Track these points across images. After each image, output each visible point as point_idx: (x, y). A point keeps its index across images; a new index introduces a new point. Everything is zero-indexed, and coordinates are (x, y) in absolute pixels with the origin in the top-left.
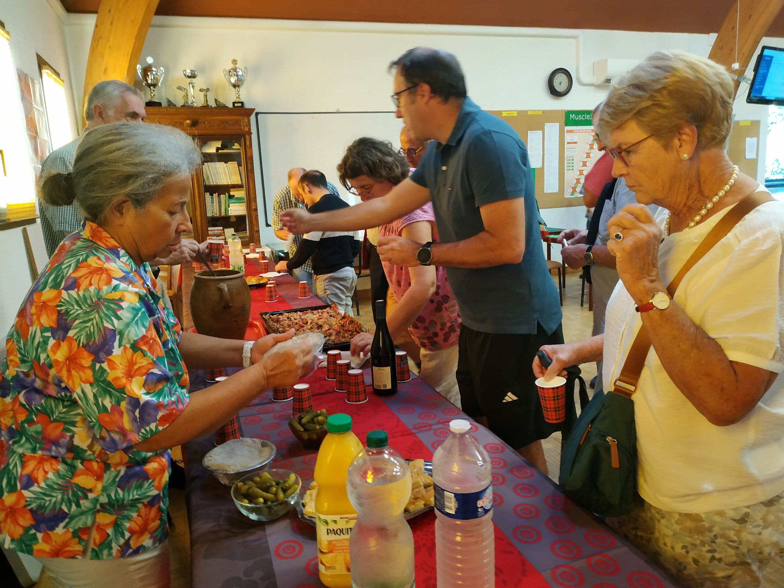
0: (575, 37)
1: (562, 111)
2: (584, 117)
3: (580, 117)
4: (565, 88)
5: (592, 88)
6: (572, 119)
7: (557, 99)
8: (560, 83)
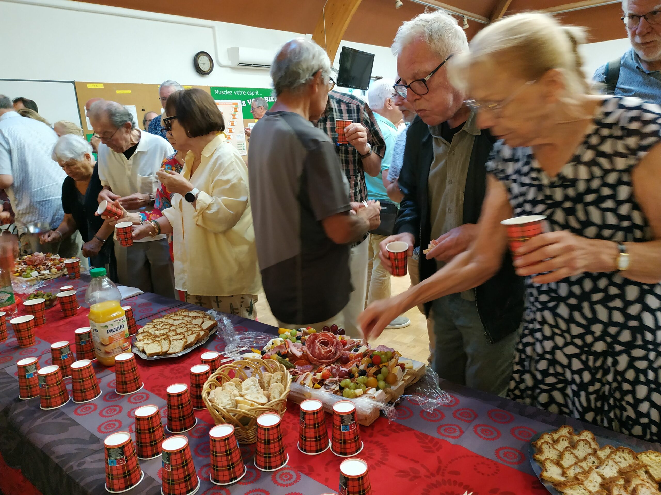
0: (212, 27)
1: (208, 86)
2: (225, 93)
3: (223, 93)
4: (209, 68)
5: (229, 69)
6: (217, 94)
7: (202, 76)
8: (204, 63)
